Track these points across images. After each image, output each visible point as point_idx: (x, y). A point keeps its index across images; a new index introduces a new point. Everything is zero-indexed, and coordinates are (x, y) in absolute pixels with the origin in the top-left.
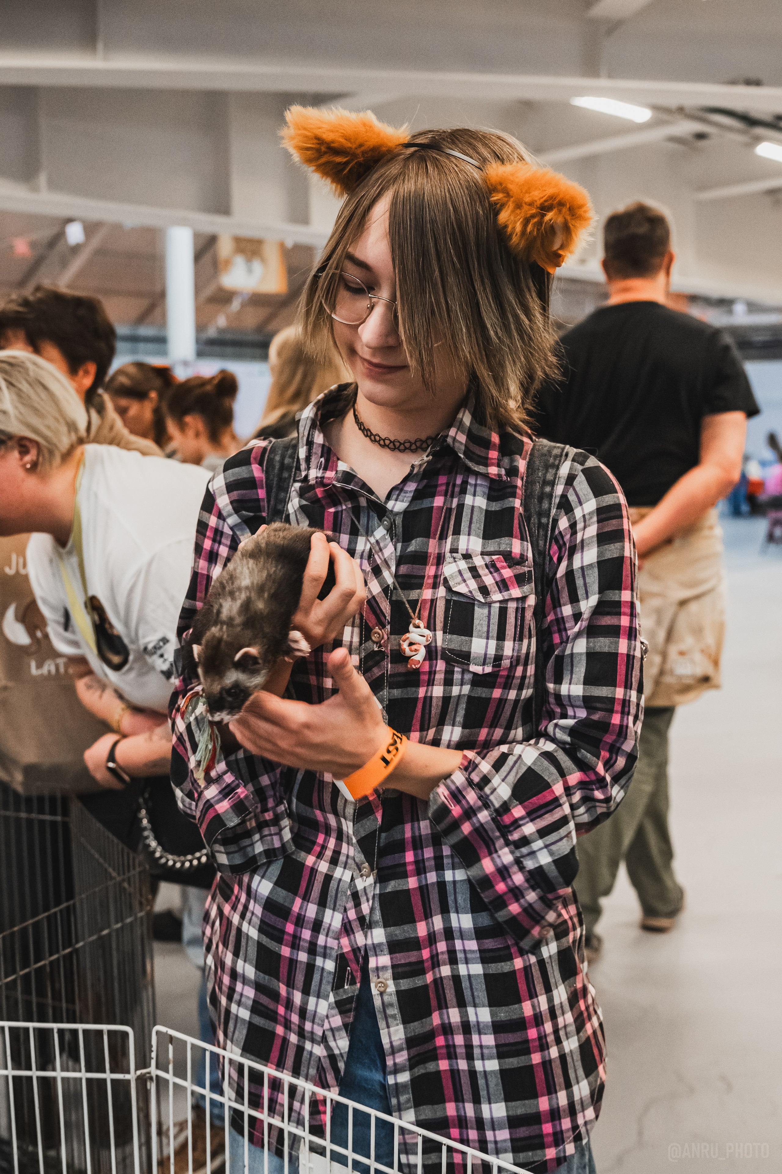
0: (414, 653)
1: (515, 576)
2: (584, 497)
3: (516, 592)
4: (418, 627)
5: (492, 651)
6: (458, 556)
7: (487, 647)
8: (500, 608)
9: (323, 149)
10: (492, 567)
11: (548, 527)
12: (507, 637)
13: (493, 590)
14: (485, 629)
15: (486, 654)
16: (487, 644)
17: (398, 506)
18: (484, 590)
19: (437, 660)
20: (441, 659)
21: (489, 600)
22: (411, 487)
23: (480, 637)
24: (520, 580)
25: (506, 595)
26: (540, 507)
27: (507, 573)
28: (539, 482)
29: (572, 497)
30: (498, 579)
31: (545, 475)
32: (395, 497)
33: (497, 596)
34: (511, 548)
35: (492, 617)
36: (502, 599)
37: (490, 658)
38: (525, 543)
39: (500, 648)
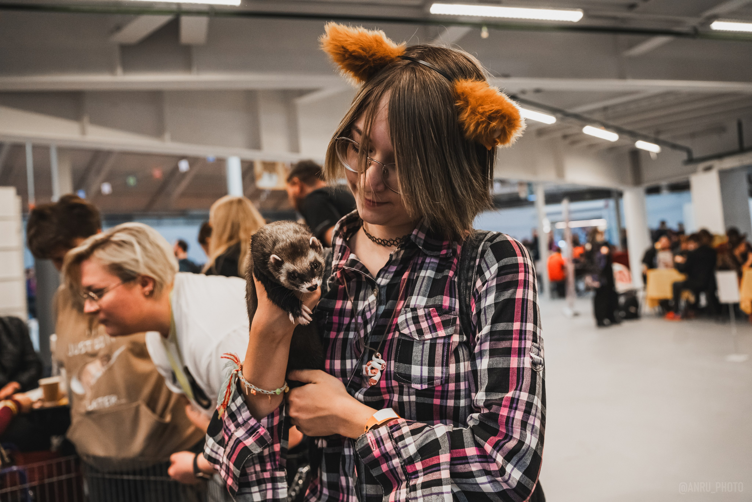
0: (373, 375)
1: (442, 321)
2: (490, 263)
3: (442, 333)
4: (378, 357)
5: (425, 374)
6: (408, 309)
7: (421, 371)
8: (431, 344)
9: (347, 56)
10: (428, 316)
11: (471, 288)
12: (436, 364)
13: (427, 331)
14: (420, 359)
15: (421, 376)
16: (421, 369)
17: (383, 281)
18: (420, 332)
19: (391, 380)
20: (394, 380)
21: (423, 338)
22: (393, 269)
23: (417, 364)
24: (446, 324)
25: (434, 335)
26: (468, 276)
27: (437, 320)
28: (468, 259)
29: (484, 265)
30: (430, 324)
31: (471, 254)
32: (382, 275)
33: (428, 336)
34: (442, 302)
35: (424, 350)
36: (431, 337)
37: (425, 379)
38: (454, 299)
39: (431, 372)
